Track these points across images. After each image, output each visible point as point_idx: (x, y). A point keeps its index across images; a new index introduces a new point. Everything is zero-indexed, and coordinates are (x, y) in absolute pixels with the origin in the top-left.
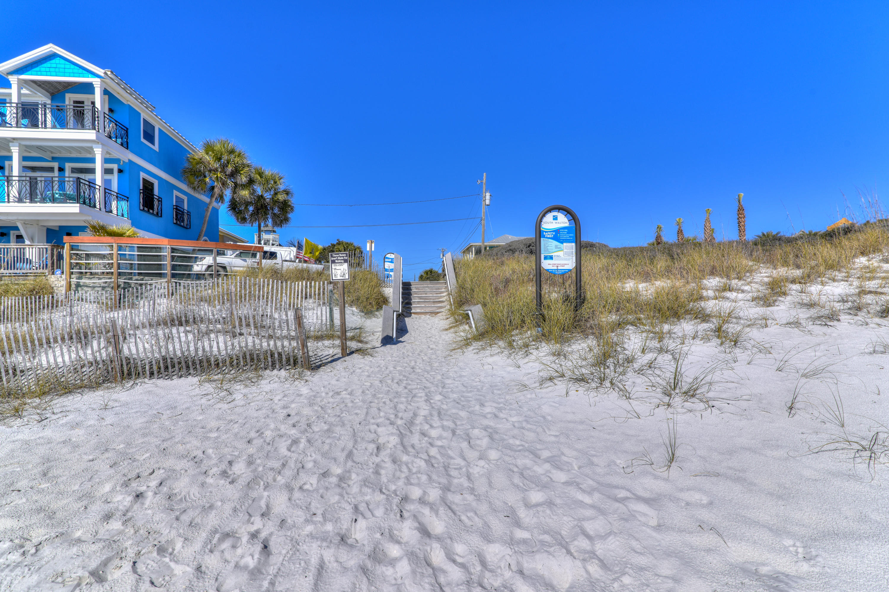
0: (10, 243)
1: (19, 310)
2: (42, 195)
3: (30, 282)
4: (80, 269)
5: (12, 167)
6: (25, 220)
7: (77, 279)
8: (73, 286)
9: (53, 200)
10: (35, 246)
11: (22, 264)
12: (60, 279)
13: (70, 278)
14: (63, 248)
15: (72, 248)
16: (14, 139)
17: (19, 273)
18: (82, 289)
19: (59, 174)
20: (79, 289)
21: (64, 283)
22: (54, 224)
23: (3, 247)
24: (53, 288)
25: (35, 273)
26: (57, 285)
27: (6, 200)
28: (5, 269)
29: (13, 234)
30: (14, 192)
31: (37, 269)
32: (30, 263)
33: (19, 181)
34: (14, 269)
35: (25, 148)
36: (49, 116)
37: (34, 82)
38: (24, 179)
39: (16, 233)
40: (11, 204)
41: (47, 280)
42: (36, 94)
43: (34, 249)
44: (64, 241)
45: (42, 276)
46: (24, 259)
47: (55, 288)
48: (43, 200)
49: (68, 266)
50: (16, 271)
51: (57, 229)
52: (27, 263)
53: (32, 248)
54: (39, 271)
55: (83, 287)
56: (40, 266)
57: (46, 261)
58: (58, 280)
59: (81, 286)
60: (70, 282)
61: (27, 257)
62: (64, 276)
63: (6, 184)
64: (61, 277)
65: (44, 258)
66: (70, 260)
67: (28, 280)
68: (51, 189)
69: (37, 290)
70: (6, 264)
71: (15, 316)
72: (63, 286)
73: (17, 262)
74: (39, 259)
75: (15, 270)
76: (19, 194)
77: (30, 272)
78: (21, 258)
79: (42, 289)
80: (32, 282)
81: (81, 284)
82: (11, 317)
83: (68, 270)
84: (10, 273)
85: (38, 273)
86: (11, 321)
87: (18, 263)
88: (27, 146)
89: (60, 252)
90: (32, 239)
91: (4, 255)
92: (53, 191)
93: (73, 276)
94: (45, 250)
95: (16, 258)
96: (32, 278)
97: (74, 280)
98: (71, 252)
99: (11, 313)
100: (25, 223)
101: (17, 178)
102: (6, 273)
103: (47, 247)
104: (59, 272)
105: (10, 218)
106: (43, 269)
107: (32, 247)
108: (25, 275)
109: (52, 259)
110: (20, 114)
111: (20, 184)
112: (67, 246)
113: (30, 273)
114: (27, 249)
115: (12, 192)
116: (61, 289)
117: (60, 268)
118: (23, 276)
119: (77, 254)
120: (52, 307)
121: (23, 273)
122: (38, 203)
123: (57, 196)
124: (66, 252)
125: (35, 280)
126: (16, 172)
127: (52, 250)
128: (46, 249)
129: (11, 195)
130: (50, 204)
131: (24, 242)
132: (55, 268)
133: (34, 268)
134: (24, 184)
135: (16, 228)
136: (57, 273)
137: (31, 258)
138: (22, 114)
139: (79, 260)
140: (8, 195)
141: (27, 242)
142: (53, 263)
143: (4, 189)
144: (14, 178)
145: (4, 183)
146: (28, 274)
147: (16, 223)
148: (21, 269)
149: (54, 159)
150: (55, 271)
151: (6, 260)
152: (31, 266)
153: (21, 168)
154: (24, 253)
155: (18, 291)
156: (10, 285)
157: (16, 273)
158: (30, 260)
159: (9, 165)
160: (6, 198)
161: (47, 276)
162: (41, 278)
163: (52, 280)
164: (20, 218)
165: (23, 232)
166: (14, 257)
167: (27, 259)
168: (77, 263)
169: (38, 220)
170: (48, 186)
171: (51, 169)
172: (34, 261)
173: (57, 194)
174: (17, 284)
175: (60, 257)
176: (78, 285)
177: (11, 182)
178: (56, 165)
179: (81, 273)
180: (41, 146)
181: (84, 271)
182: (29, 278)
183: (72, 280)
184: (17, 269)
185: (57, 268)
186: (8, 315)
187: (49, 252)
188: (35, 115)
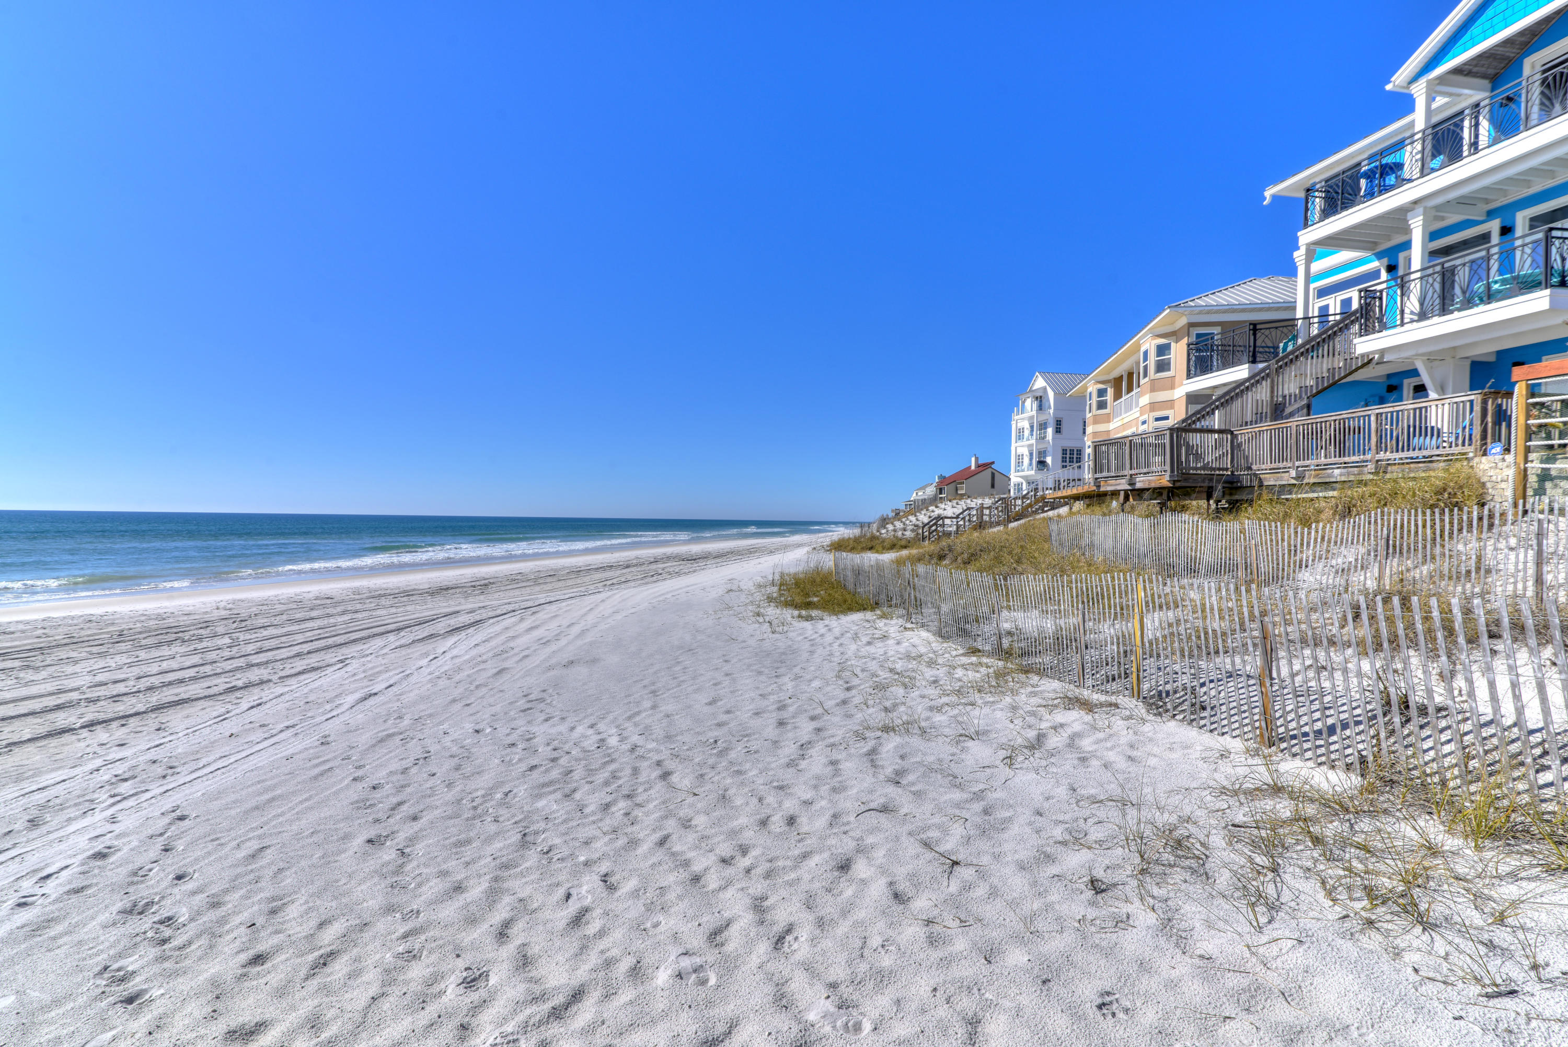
0: (1402, 401)
1: (1416, 532)
2: (1464, 292)
3: (1438, 474)
4: (1549, 437)
5: (1410, 260)
6: (1430, 353)
7: (1542, 462)
8: (1533, 479)
9: (1489, 297)
10: (1448, 401)
11: (1422, 438)
12: (1500, 465)
13: (1526, 461)
14: (1509, 394)
15: (1533, 391)
16: (1416, 202)
17: (1417, 457)
18: (1556, 486)
19: (1501, 239)
20: (1548, 485)
21: (1510, 473)
22: (1485, 350)
23: (1391, 409)
24: (1484, 484)
25: (1448, 455)
26: (1494, 478)
27: (1398, 322)
28: (1392, 452)
29: (1408, 385)
30: (1413, 304)
31: (1451, 447)
32: (1438, 436)
33: (1421, 278)
34: (1408, 450)
35: (1434, 213)
36: (1484, 124)
37: (1458, 71)
38: (1430, 271)
39: (1414, 381)
40: (1407, 327)
41: (1472, 467)
42: (1459, 95)
43: (1446, 406)
44: (1514, 379)
45: (1461, 460)
46: (1426, 428)
47: (1489, 485)
48: (1468, 303)
49: (1521, 434)
50: (1411, 454)
51: (1492, 359)
52: (1432, 435)
53: (1443, 405)
54: (1455, 450)
55: (1558, 481)
56: (1457, 438)
57: (1471, 429)
58: (1496, 467)
59: (1552, 479)
60: (1526, 470)
61: (1433, 424)
62: (1510, 458)
63: (1399, 292)
64: (1504, 460)
65: (1467, 422)
66: (1527, 419)
67: (1434, 470)
68: (1484, 276)
69: (1450, 490)
70: (1394, 442)
71: (1408, 545)
72: (1507, 481)
73: (1414, 436)
74: (1457, 426)
75: (1411, 452)
76: (1422, 304)
77: (1438, 452)
78: (1421, 428)
79: (1461, 487)
80: (1441, 474)
81: (1553, 473)
82: (1401, 545)
83: (1521, 442)
84: (1401, 459)
85: (1453, 454)
86: (1401, 553)
87: (1416, 438)
88: (1438, 208)
89: (1500, 406)
90: (1442, 389)
91: (1392, 425)
92: (1488, 279)
93: (1532, 456)
94: (1468, 404)
95: (1412, 429)
96: (1442, 464)
97: (1535, 466)
98: (1531, 401)
99: (1402, 538)
100: (1431, 359)
101: (1418, 275)
102: (1395, 460)
103: (1472, 397)
104: (1497, 449)
105: (1404, 354)
106: (1463, 445)
107: (1443, 402)
108: (1429, 460)
109: (1482, 421)
110: (1429, 147)
111: (1424, 283)
112: (1520, 390)
113: (1438, 455)
114: (1434, 408)
115: (1408, 304)
116: (1503, 485)
117: (1500, 440)
118: (1424, 462)
119: (1542, 405)
120: (1480, 527)
121: (1424, 457)
122: (1456, 313)
123: (1496, 287)
124: (1517, 405)
125: (1446, 470)
126: (1416, 264)
127: (1484, 402)
128: (1471, 402)
129: (1407, 311)
130: (1482, 308)
131: (1427, 396)
132: (1489, 440)
133: (1445, 444)
134: (1431, 280)
135: (1414, 373)
136: (1494, 451)
137: (1439, 426)
138: (1434, 146)
139: (1545, 417)
140: (1402, 312)
141: (1433, 395)
142: (1484, 431)
143: (1396, 303)
144: (1413, 276)
145: (1395, 292)
146: (1435, 458)
147: (1413, 363)
148: (1420, 449)
149: (1491, 214)
150: (1489, 447)
151: (1395, 434)
152: (1440, 440)
153: (1427, 254)
154: (1426, 417)
155: (1414, 493)
156: (1401, 481)
157: (1412, 458)
158: (1439, 430)
159: (1405, 258)
160: (1399, 317)
161: (1472, 459)
162: (1458, 465)
163: (1482, 467)
164: (1422, 350)
165: (1425, 378)
166: (1409, 427)
167: (1432, 428)
168: (1540, 426)
169: (1454, 348)
170: (1480, 271)
171: (1485, 238)
172: (1445, 430)
173: (1496, 282)
174: (1414, 479)
175: (1502, 416)
176: (1545, 477)
177: (1407, 285)
178: (1494, 226)
179: (1551, 447)
180: (1463, 197)
181: (1556, 442)
182: (1434, 465)
183: (1529, 465)
184: (1414, 450)
185: (1494, 441)
186: (1395, 542)
187: (1477, 408)
188: (1458, 134)
